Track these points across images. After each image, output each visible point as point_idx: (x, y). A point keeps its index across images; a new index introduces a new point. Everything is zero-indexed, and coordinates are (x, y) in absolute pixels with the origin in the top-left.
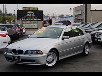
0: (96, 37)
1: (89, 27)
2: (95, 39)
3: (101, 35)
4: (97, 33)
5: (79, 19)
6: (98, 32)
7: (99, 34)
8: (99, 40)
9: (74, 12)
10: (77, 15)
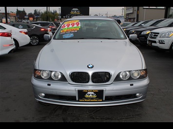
0: (149, 38)
1: (140, 25)
2: (148, 42)
3: (157, 36)
4: (152, 33)
5: (131, 19)
6: (152, 31)
7: (154, 36)
8: (153, 44)
9: (126, 11)
10: (128, 14)
